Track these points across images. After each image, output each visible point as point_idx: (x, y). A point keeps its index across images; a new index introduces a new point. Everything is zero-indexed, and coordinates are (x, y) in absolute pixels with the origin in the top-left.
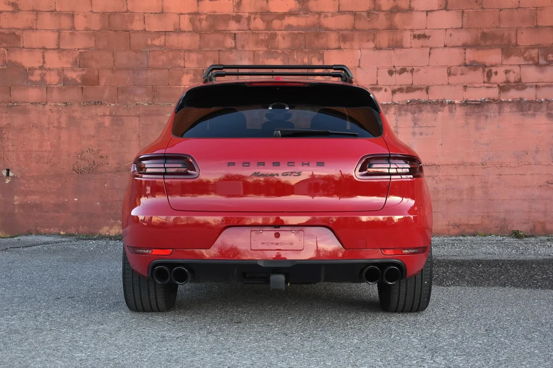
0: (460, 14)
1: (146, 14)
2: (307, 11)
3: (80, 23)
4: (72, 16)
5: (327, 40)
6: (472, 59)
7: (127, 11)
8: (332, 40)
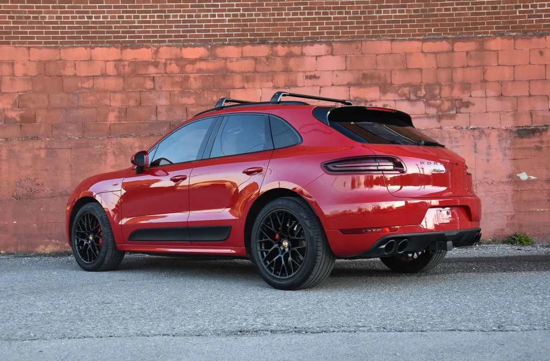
0: (344, 59)
1: (77, 62)
2: (215, 57)
3: (19, 70)
4: (12, 64)
5: (233, 81)
6: (355, 96)
7: (60, 59)
8: (237, 81)
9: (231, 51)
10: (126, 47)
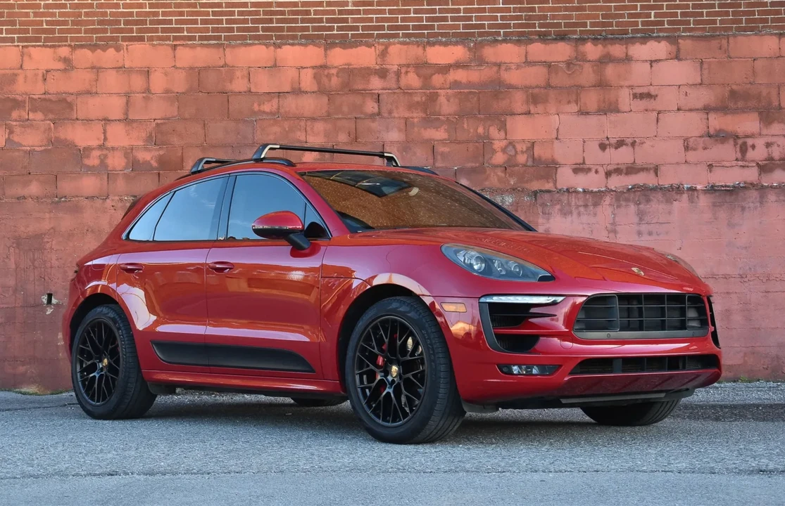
0: (698, 65)
1: (252, 69)
2: (481, 62)
3: (158, 82)
4: (147, 73)
5: (511, 102)
6: (718, 128)
7: (225, 65)
8: (518, 101)
9: (508, 52)
10: (333, 45)
